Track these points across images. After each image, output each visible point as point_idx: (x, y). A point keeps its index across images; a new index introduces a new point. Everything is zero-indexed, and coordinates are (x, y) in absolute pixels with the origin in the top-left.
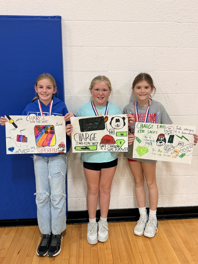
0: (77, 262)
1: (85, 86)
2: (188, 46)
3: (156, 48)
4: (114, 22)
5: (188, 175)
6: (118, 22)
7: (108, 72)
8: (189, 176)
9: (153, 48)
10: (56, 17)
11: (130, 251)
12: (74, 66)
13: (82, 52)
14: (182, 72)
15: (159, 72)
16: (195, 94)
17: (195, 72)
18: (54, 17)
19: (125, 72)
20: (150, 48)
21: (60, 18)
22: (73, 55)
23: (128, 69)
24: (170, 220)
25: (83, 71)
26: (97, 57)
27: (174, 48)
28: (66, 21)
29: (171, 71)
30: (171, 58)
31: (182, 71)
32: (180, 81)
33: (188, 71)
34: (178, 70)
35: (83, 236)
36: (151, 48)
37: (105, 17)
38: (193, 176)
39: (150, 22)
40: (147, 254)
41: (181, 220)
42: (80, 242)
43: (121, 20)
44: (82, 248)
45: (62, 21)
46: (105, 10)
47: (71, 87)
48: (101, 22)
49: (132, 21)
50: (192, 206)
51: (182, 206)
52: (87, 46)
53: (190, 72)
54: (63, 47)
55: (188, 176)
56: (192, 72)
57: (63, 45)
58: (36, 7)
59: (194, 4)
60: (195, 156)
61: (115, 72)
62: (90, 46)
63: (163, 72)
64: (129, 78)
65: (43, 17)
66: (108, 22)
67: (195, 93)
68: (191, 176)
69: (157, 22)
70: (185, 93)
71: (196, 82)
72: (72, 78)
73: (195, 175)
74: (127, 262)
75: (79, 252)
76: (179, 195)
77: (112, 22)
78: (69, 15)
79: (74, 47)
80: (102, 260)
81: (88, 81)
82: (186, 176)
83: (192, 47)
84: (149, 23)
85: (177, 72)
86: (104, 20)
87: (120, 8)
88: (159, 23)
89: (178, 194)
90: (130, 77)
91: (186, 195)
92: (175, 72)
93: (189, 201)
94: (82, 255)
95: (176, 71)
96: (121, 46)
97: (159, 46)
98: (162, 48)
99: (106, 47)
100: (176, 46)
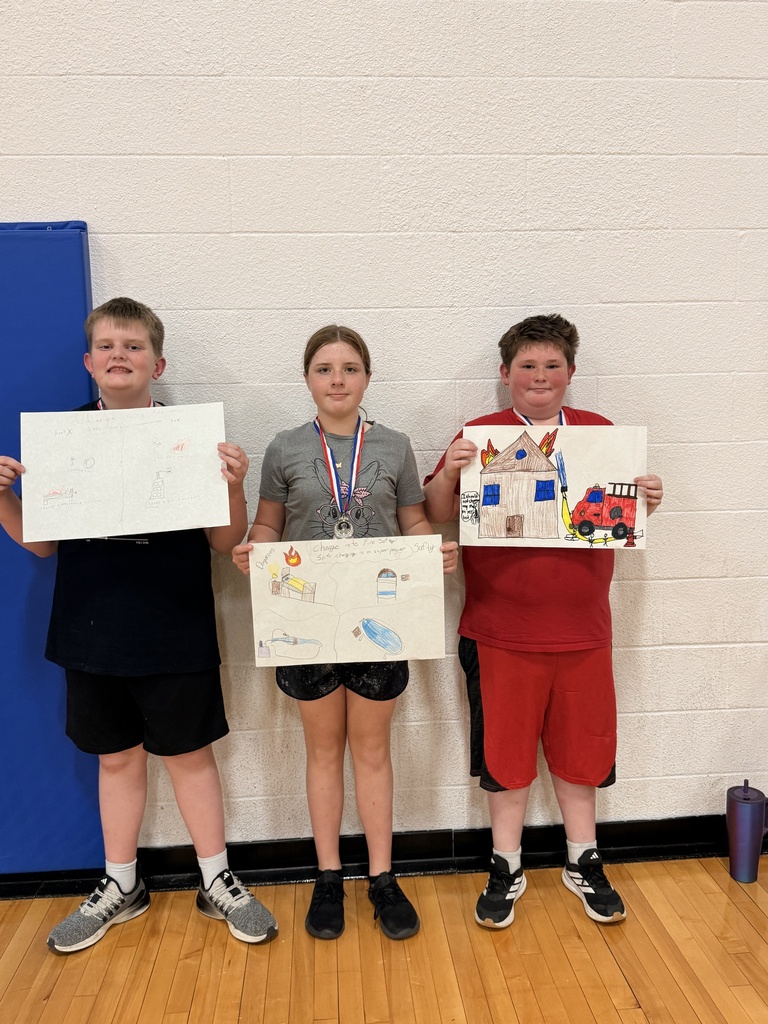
0: (121, 1002)
2: (488, 302)
3: (387, 310)
4: (253, 235)
6: (263, 235)
9: (378, 310)
10: (69, 226)
11: (307, 969)
15: (403, 385)
18: (64, 225)
21: (82, 227)
24: (474, 874)
26: (202, 341)
27: (443, 309)
28: (102, 236)
30: (438, 341)
35: (162, 929)
36: (373, 310)
37: (224, 222)
39: (363, 232)
40: (359, 976)
42: (146, 946)
43: (273, 230)
44: (149, 961)
45: (89, 235)
46: (221, 201)
48: (212, 235)
49: (307, 232)
58: (11, 198)
59: (496, 176)
61: (263, 384)
65: (30, 226)
66: (234, 235)
69: (385, 234)
74: (286, 1000)
75: (136, 973)
77: (246, 235)
78: (109, 219)
80: (205, 995)
83: (502, 304)
84: (360, 235)
86: (218, 230)
87: (269, 193)
88: (392, 234)
94: (144, 983)
95: (456, 379)
96: (278, 306)
97: (397, 303)
98: (405, 310)
99: (231, 311)
100: (450, 304)
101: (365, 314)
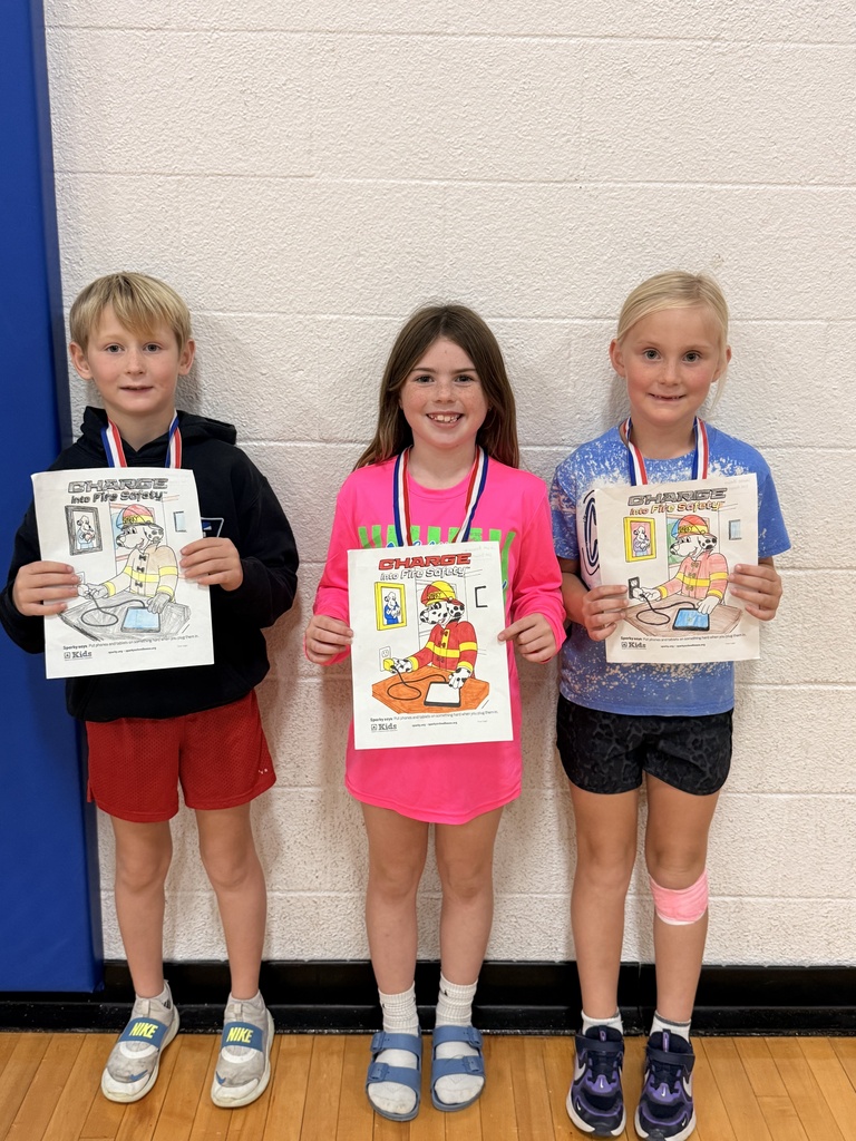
1: (180, 261)
2: (787, 32)
3: (593, 41)
5: (779, 792)
7: (312, 180)
8: (790, 793)
9: (573, 41)
12: (111, 143)
13: (156, 62)
14: (751, 187)
15: (612, 190)
16: (825, 324)
17: (831, 189)
19: (413, 182)
20: (561, 40)
22: (105, 77)
23: (430, 167)
25: (166, 171)
26: (243, 92)
27: (700, 43)
29: (683, 186)
30: (686, 106)
31: (747, 184)
32: (734, 246)
33: (789, 184)
34: (726, 179)
36: (565, 41)
38: (809, 797)
41: (736, 1039)
47: (98, 267)
50: (807, 964)
51: (745, 963)
52: (184, 30)
53: (796, 188)
54: (48, 31)
55: (779, 796)
56: (808, 188)
57: (48, 19)
60: (827, 682)
61: (351, 181)
62: (205, 26)
63: (633, 185)
64: (437, 222)
67: (828, 319)
68: (797, 796)
70: (764, 314)
71: (831, 252)
72: (104, 215)
73: (820, 792)
76: (727, 899)
79: (111, 32)
81: (198, 229)
82: (771, 792)
83: (813, 38)
85: (716, 187)
89: (723, 895)
90: (441, 212)
91: (769, 900)
92: (708, 186)
93: (790, 937)
95: (713, 183)
96: (386, 27)
97: (610, 29)
98: (628, 43)
99: (297, 36)
100: (713, 34)
101: (550, 47)
